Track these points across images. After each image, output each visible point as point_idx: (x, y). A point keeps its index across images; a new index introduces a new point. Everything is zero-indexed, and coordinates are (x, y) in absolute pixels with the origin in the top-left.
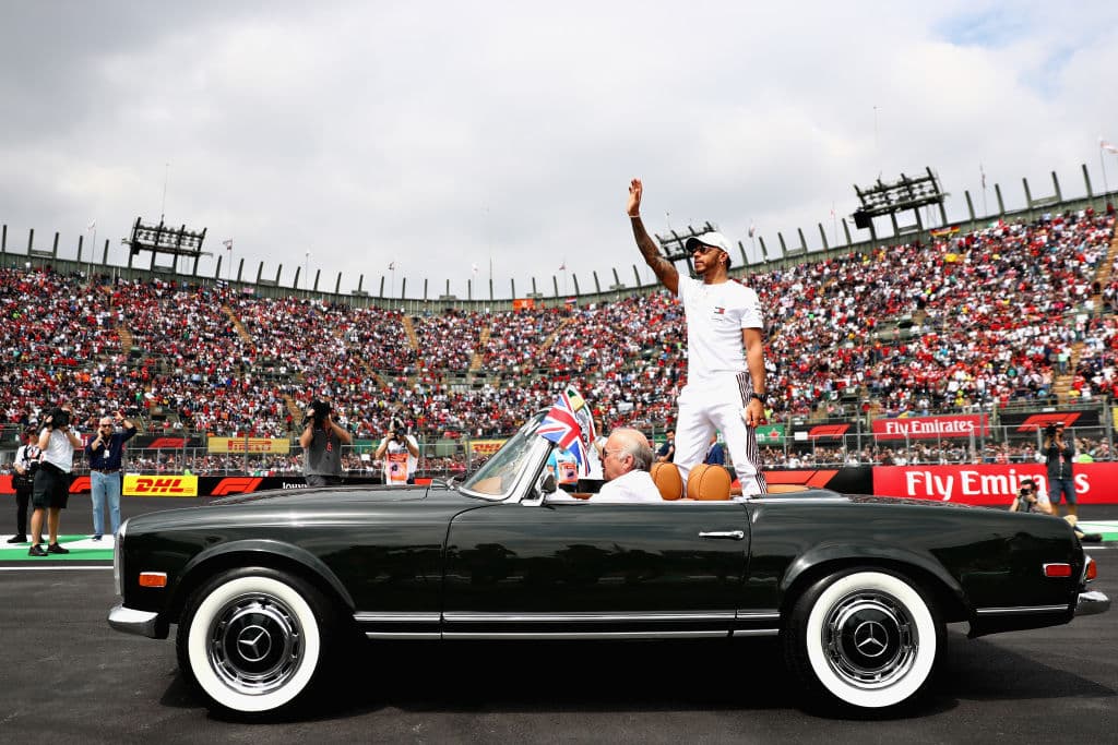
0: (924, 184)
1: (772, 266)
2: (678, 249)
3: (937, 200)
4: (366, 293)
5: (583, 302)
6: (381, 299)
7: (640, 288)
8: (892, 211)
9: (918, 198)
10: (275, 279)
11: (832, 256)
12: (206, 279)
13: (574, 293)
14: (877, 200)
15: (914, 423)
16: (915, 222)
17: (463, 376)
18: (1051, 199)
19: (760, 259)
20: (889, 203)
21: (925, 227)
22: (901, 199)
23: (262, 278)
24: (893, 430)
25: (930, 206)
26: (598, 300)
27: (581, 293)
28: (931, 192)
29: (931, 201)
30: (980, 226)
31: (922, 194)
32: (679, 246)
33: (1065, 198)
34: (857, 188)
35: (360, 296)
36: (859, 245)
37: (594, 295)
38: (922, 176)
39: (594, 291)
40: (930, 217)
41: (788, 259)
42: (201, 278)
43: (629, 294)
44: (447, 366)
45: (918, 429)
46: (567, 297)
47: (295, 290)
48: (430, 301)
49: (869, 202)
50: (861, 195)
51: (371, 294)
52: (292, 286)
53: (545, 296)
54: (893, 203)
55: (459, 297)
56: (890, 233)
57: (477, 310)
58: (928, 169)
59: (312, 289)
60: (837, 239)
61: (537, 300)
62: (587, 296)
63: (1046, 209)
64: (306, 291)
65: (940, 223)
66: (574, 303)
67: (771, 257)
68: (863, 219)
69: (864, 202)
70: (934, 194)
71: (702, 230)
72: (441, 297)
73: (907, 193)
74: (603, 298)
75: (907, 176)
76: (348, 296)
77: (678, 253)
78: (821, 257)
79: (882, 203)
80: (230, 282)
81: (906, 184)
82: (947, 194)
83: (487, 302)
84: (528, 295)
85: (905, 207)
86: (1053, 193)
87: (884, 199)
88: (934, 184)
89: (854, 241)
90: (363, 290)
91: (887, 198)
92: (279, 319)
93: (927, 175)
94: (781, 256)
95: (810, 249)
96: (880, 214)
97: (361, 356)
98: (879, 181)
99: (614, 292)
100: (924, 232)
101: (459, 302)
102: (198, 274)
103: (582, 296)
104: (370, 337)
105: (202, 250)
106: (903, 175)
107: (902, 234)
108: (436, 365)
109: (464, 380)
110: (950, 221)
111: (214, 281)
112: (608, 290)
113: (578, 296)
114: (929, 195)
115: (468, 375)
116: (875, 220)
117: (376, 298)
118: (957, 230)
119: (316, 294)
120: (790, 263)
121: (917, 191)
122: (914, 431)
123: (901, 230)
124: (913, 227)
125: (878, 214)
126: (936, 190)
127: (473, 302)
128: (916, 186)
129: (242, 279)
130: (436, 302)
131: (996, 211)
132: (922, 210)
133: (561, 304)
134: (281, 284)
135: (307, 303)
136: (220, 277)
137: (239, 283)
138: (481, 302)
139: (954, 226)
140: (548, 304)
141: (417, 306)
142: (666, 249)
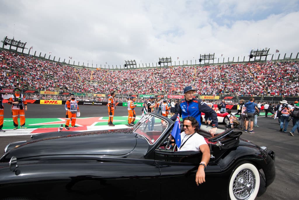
1: (144, 69)
6: (69, 64)
7: (121, 69)
8: (164, 63)
9: (168, 61)
11: (154, 68)
23: (41, 56)
29: (170, 62)
30: (176, 67)
32: (129, 63)
33: (188, 65)
36: (158, 67)
39: (112, 69)
40: (169, 64)
42: (25, 54)
43: (119, 70)
44: (86, 79)
46: (107, 69)
48: (79, 66)
49: (161, 61)
50: (160, 59)
52: (48, 59)
56: (163, 66)
58: (170, 57)
59: (53, 60)
60: (155, 66)
61: (102, 69)
62: (111, 69)
63: (186, 66)
64: (51, 60)
65: (170, 65)
67: (144, 67)
68: (159, 63)
75: (167, 57)
76: (62, 63)
79: (163, 61)
80: (32, 56)
81: (167, 59)
84: (100, 68)
85: (166, 62)
86: (187, 63)
90: (65, 62)
94: (146, 67)
95: (151, 67)
98: (163, 58)
99: (116, 69)
101: (86, 67)
102: (24, 52)
105: (25, 47)
110: (172, 65)
111: (28, 55)
112: (115, 69)
113: (109, 69)
116: (161, 64)
121: (168, 60)
123: (165, 66)
124: (167, 66)
126: (171, 60)
127: (89, 68)
129: (36, 56)
130: (81, 67)
131: (179, 65)
132: (168, 63)
134: (46, 58)
136: (30, 54)
137: (34, 56)
138: (90, 68)
139: (172, 66)
140: (103, 70)
141: (77, 67)
142: (126, 63)
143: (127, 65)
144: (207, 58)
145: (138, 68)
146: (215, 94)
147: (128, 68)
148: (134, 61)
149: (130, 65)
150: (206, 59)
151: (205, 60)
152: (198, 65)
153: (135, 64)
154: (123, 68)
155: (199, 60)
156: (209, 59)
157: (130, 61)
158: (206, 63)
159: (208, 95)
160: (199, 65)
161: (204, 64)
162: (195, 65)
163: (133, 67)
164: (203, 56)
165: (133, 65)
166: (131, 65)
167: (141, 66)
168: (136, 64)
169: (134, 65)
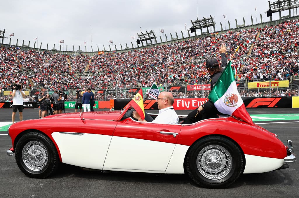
0: (209, 20)
1: (169, 43)
2: (143, 38)
3: (213, 25)
4: (56, 49)
5: (117, 52)
6: (60, 51)
7: (133, 49)
8: (201, 28)
9: (208, 24)
10: (28, 45)
11: (185, 40)
12: (7, 45)
13: (115, 50)
14: (197, 24)
15: (197, 86)
16: (207, 31)
17: (83, 73)
18: (242, 25)
19: (165, 41)
20: (200, 25)
21: (210, 32)
22: (203, 24)
23: (24, 45)
24: (192, 88)
25: (211, 26)
26: (122, 52)
27: (117, 50)
28: (211, 22)
29: (211, 25)
30: (224, 32)
31: (209, 23)
32: (144, 37)
33: (246, 25)
34: (191, 21)
35: (54, 50)
36: (192, 37)
37: (121, 50)
38: (209, 18)
39: (121, 49)
40: (211, 30)
41: (173, 41)
42: (5, 45)
43: (130, 50)
44: (78, 70)
45: (199, 88)
46: (113, 51)
47: (34, 48)
48: (74, 52)
49: (195, 25)
50: (193, 23)
51: (57, 50)
52: (33, 47)
53: (107, 51)
54: (201, 25)
55: (83, 51)
56: (200, 34)
57: (88, 54)
58: (211, 16)
60: (186, 35)
61: (105, 52)
62: (119, 51)
63: (241, 28)
64: (38, 49)
65: (213, 31)
66: (115, 53)
67: (169, 40)
68: (193, 30)
69: (193, 25)
70: (212, 23)
71: (150, 32)
72: (78, 51)
73: (205, 23)
74: (123, 51)
75: (205, 18)
76: (50, 50)
77: (143, 39)
78: (182, 40)
79: (198, 25)
80: (14, 46)
81: (205, 20)
82: (216, 23)
83: (91, 52)
84: (102, 50)
85: (204, 27)
86: (243, 24)
87: (199, 24)
88: (212, 20)
89: (191, 36)
90: (55, 49)
91: (200, 24)
92: (29, 57)
93: (210, 18)
94: (171, 40)
96: (198, 29)
97: (53, 68)
98: (197, 19)
99: (126, 50)
100: (209, 34)
101: (83, 52)
102: (4, 43)
103: (117, 51)
104: (56, 62)
105: (4, 36)
106: (204, 17)
107: (203, 34)
108: (75, 70)
109: (83, 74)
111: (9, 45)
112: (124, 49)
113: (116, 51)
114: (211, 23)
115: (84, 73)
116: (196, 30)
117: (59, 51)
118: (218, 33)
119: (41, 49)
120: (174, 42)
121: (207, 22)
122: (198, 88)
123: (203, 33)
124: (206, 32)
125: (197, 28)
126: (213, 22)
127: (87, 52)
128: (207, 21)
130: (76, 52)
131: (228, 29)
132: (209, 28)
133: (112, 53)
134: (30, 47)
135: (38, 52)
136: (11, 44)
137: (17, 46)
138: (89, 52)
139: (217, 32)
140: (108, 53)
141: (71, 53)
142: (140, 38)
143: (142, 41)
144: (284, 5)
145: (158, 44)
146: (280, 76)
147: (144, 45)
148: (152, 32)
149: (146, 40)
150: (283, 10)
151: (280, 11)
152: (266, 23)
153: (153, 36)
154: (137, 47)
155: (266, 13)
156: (290, 9)
157: (144, 33)
158: (283, 17)
159: (267, 80)
160: (268, 22)
161: (279, 19)
162: (260, 24)
163: (150, 43)
164: (274, 4)
165: (150, 39)
166: (148, 39)
167: (164, 40)
168: (155, 38)
169: (152, 40)
